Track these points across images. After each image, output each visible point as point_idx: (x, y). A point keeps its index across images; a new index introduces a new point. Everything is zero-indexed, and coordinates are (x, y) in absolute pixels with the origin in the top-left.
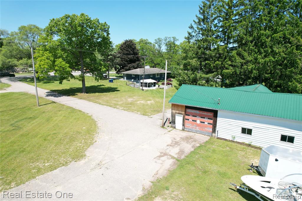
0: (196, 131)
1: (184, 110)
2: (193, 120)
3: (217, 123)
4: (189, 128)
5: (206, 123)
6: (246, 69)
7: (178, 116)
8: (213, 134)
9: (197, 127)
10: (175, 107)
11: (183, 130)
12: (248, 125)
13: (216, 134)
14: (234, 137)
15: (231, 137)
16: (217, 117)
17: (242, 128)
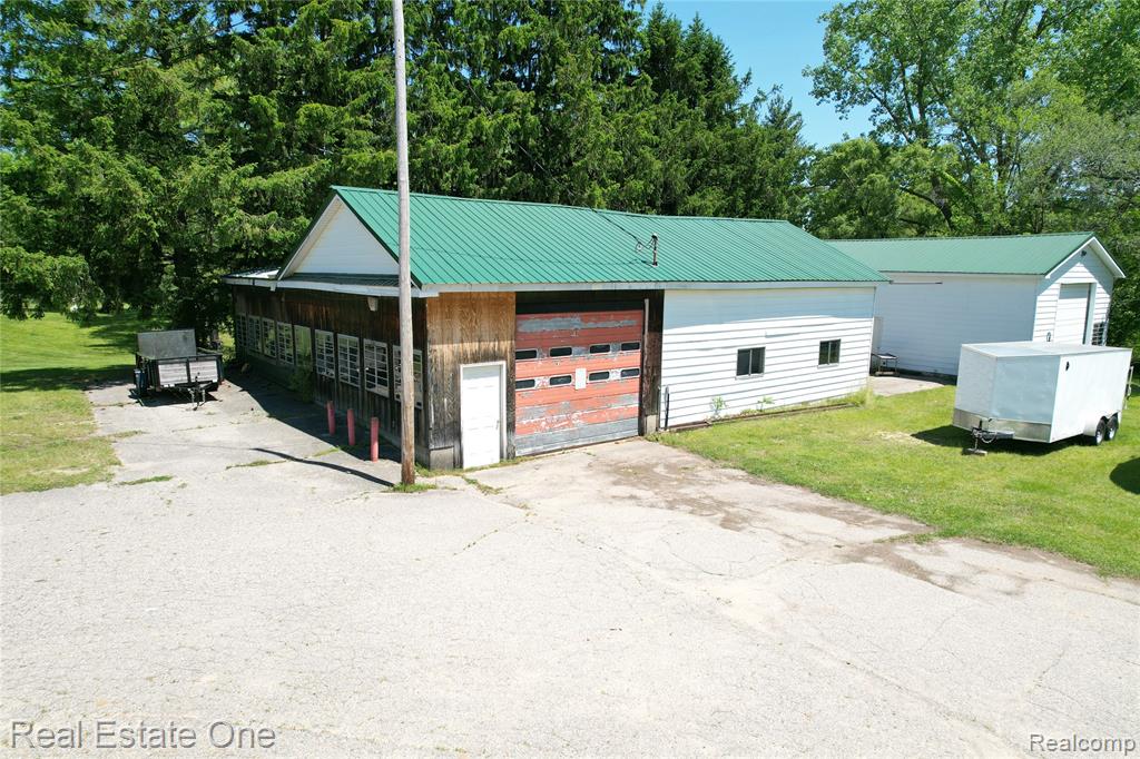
0: (573, 436)
1: (511, 324)
2: (552, 381)
3: (664, 355)
4: (537, 433)
5: (615, 375)
8: (646, 418)
9: (575, 411)
10: (450, 315)
11: (505, 458)
12: (750, 334)
13: (663, 415)
14: (719, 402)
16: (660, 328)
17: (740, 352)
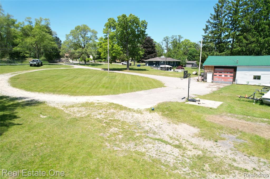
0: (222, 82)
1: (213, 69)
2: (219, 76)
3: (236, 75)
4: (217, 81)
5: (229, 76)
6: (250, 47)
7: (209, 73)
8: (234, 82)
9: (222, 79)
10: (207, 68)
11: (212, 82)
12: (258, 73)
13: (236, 82)
14: (249, 82)
15: (246, 83)
16: (236, 71)
17: (254, 76)
